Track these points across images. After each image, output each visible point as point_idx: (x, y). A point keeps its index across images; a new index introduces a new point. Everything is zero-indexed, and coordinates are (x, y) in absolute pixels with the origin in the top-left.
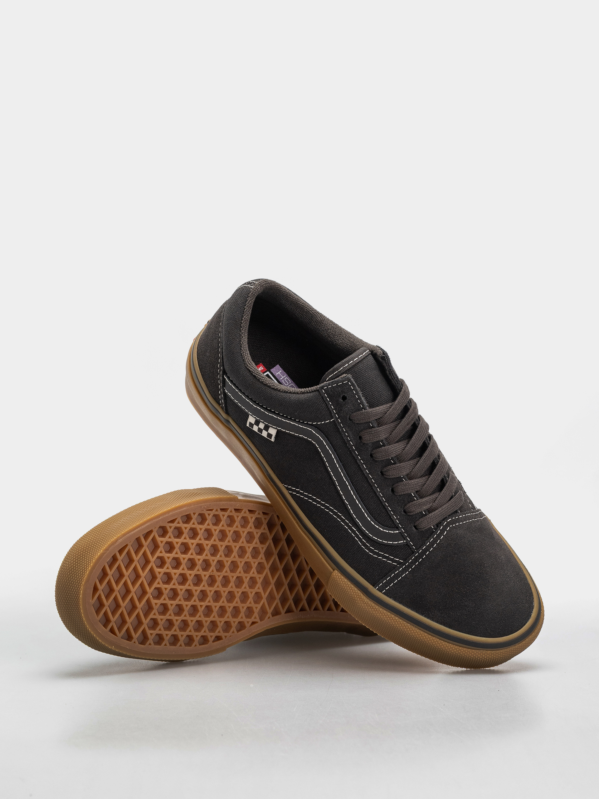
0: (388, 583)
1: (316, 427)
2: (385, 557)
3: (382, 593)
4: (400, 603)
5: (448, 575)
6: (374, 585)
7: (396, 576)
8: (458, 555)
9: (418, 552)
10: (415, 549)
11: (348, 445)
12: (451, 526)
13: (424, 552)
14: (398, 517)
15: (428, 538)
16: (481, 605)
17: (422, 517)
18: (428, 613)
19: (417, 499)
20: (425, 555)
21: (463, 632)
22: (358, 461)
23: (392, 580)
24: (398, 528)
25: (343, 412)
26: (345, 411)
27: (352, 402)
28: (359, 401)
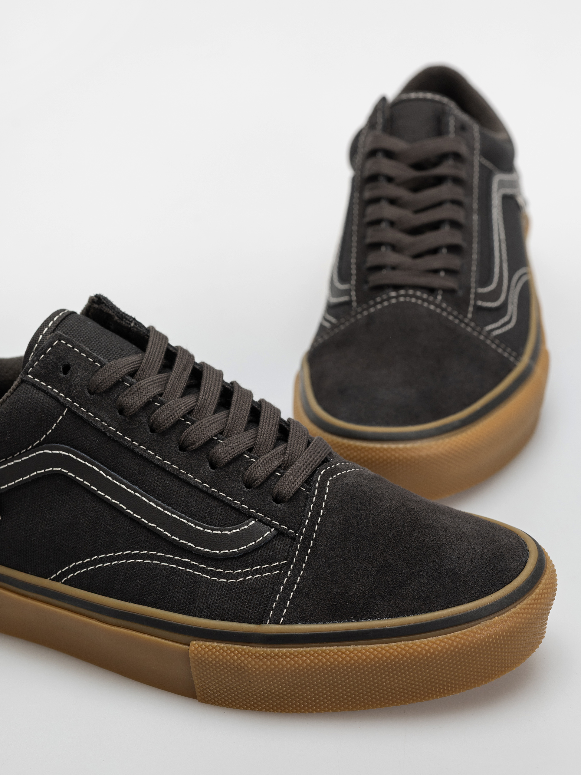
0: (282, 604)
1: (49, 442)
2: (256, 572)
3: (281, 624)
4: (316, 622)
5: (367, 544)
6: (261, 621)
7: (289, 587)
8: (364, 510)
9: (301, 533)
10: (295, 533)
11: (108, 435)
12: (330, 479)
13: (310, 528)
14: (243, 499)
15: (305, 506)
16: (441, 559)
17: (278, 480)
18: (368, 611)
19: (256, 459)
20: (315, 532)
21: (438, 610)
22: (137, 450)
23: (285, 597)
24: (250, 516)
25: (75, 387)
26: (77, 384)
27: (80, 365)
28: (91, 360)
